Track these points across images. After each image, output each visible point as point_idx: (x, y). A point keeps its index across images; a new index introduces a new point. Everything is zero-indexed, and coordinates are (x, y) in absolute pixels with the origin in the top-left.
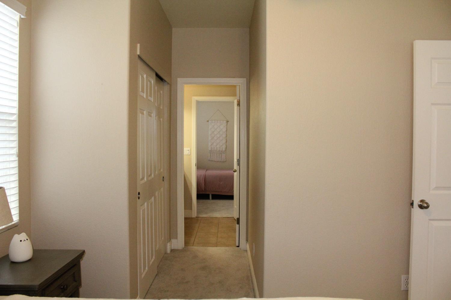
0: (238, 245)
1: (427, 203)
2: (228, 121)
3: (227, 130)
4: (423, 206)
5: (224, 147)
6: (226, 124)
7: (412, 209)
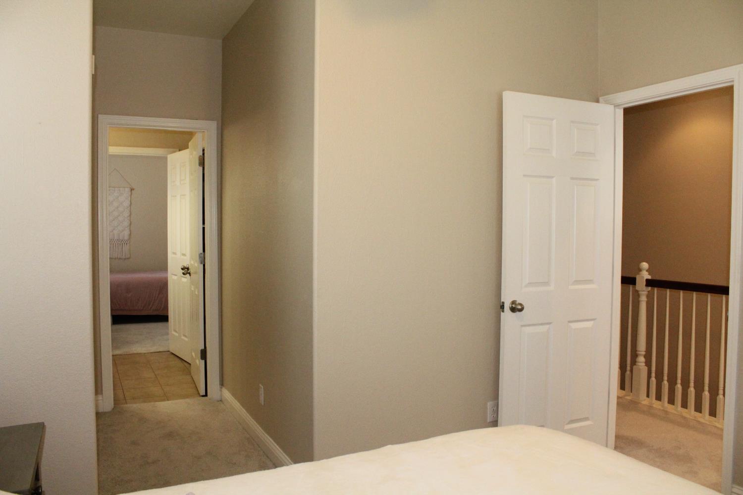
0: (204, 394)
1: (521, 304)
2: (133, 189)
3: (131, 203)
4: (516, 308)
5: (127, 233)
6: (130, 193)
7: (502, 313)
